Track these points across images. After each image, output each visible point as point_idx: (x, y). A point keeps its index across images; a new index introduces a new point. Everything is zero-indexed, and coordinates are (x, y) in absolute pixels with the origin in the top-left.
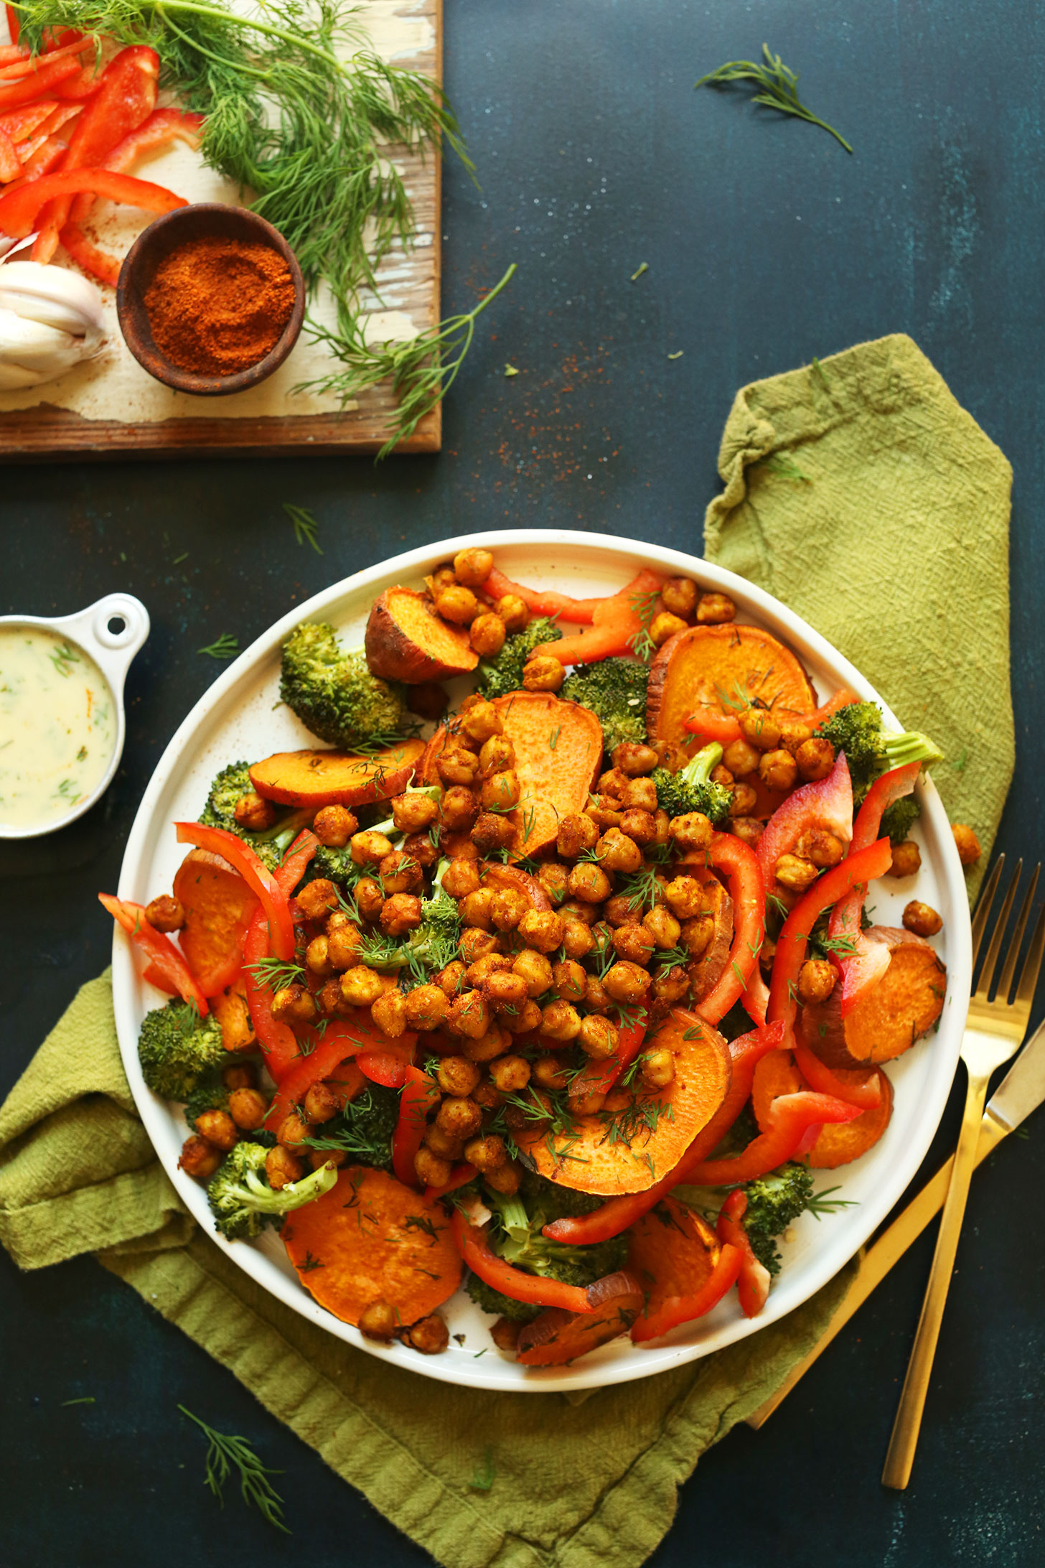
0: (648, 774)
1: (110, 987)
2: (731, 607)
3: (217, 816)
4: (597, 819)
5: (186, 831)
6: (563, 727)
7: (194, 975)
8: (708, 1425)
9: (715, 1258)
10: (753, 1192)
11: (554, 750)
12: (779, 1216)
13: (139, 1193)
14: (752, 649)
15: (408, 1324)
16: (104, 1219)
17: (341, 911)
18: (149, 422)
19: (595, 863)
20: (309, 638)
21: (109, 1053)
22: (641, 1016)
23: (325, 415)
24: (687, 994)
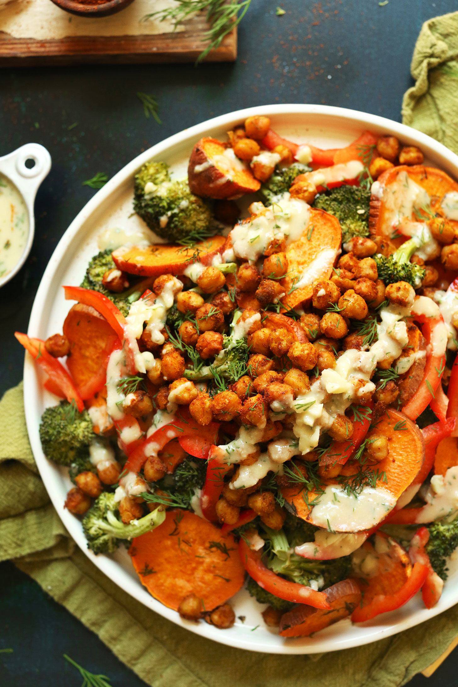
0: (372, 256)
1: (22, 392)
2: (421, 155)
3: (91, 283)
4: (338, 284)
5: (71, 292)
6: (316, 226)
7: (76, 385)
8: (398, 675)
9: (409, 571)
10: (433, 529)
11: (309, 240)
12: (450, 544)
13: (40, 523)
14: (434, 182)
15: (210, 610)
16: (18, 539)
17: (171, 343)
18: (53, 39)
19: (338, 313)
20: (152, 171)
21: (21, 435)
22: (368, 413)
23: (164, 34)
24: (397, 401)
